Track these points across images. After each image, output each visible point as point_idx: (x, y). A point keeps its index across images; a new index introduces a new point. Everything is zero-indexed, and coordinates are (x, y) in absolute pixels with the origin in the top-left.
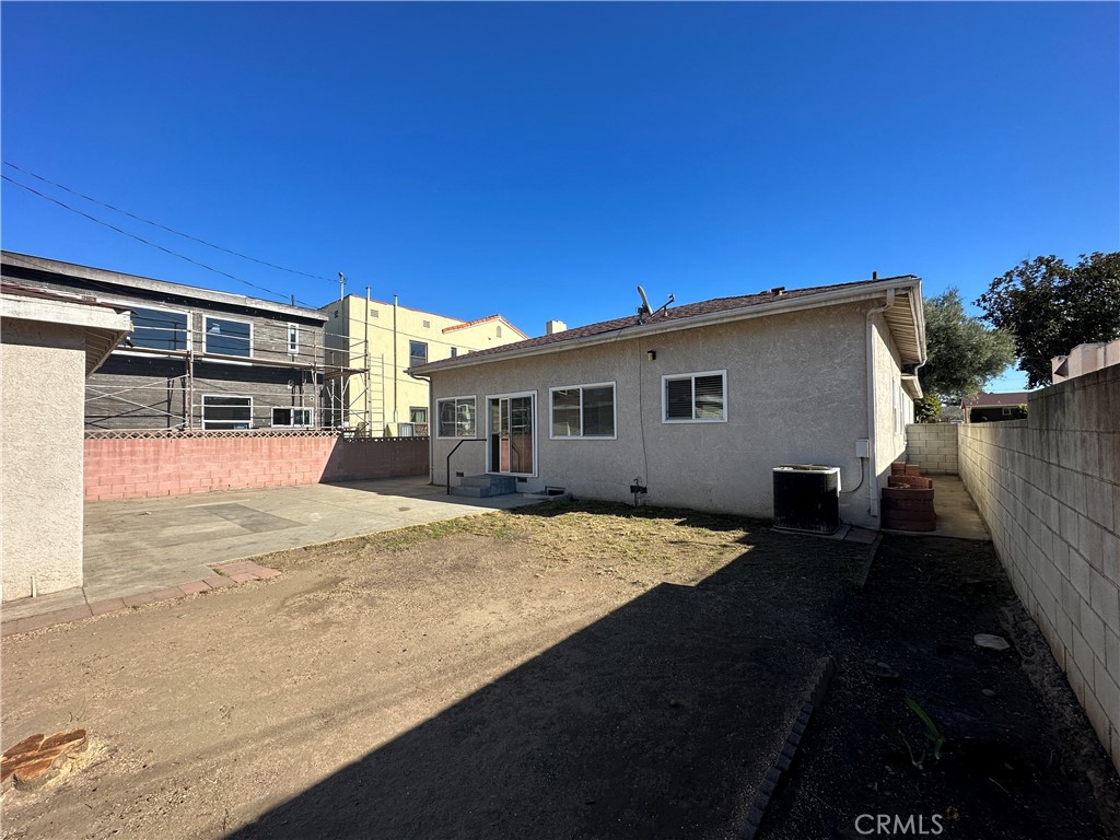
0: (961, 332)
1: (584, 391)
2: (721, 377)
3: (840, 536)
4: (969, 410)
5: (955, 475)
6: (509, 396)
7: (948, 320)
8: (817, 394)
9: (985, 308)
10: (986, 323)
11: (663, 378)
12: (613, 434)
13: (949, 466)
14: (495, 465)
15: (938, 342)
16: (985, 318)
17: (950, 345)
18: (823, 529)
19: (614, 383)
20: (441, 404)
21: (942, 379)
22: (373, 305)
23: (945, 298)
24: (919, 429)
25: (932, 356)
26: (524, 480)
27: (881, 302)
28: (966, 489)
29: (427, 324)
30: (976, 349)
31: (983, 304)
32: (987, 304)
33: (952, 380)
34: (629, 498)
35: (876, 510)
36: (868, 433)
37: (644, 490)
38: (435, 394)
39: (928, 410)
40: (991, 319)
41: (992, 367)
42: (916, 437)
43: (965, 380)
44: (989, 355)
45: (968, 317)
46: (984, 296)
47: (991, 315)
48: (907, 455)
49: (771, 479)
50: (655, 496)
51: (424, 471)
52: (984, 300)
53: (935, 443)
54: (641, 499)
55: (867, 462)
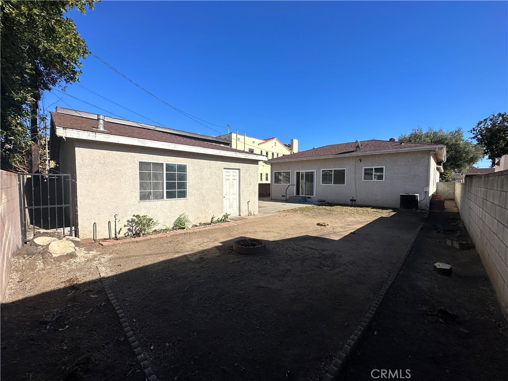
0: (461, 146)
1: (334, 170)
2: (383, 168)
3: (419, 211)
4: (464, 175)
5: (453, 200)
6: (304, 171)
7: (456, 141)
8: (413, 174)
9: (474, 134)
10: (473, 140)
11: (363, 168)
12: (344, 184)
13: (451, 197)
14: (298, 193)
15: (452, 150)
16: (474, 138)
17: (457, 151)
18: (414, 209)
19: (346, 169)
20: (275, 173)
21: (452, 164)
22: (239, 136)
23: (456, 132)
24: (441, 183)
25: (449, 155)
26: (310, 198)
27: (434, 151)
28: (455, 203)
29: (254, 142)
30: (467, 153)
31: (473, 132)
32: (475, 132)
33: (456, 165)
34: (350, 203)
35: (428, 205)
36: (428, 185)
37: (355, 201)
38: (273, 169)
39: (446, 175)
40: (476, 138)
41: (473, 160)
42: (440, 186)
43: (461, 165)
44: (472, 155)
45: (465, 139)
46: (474, 129)
47: (476, 137)
48: (436, 192)
49: (399, 197)
50: (358, 202)
51: (269, 195)
52: (474, 130)
53: (447, 189)
54: (354, 203)
55: (427, 193)
